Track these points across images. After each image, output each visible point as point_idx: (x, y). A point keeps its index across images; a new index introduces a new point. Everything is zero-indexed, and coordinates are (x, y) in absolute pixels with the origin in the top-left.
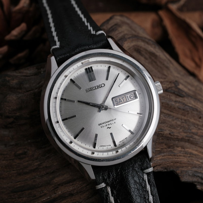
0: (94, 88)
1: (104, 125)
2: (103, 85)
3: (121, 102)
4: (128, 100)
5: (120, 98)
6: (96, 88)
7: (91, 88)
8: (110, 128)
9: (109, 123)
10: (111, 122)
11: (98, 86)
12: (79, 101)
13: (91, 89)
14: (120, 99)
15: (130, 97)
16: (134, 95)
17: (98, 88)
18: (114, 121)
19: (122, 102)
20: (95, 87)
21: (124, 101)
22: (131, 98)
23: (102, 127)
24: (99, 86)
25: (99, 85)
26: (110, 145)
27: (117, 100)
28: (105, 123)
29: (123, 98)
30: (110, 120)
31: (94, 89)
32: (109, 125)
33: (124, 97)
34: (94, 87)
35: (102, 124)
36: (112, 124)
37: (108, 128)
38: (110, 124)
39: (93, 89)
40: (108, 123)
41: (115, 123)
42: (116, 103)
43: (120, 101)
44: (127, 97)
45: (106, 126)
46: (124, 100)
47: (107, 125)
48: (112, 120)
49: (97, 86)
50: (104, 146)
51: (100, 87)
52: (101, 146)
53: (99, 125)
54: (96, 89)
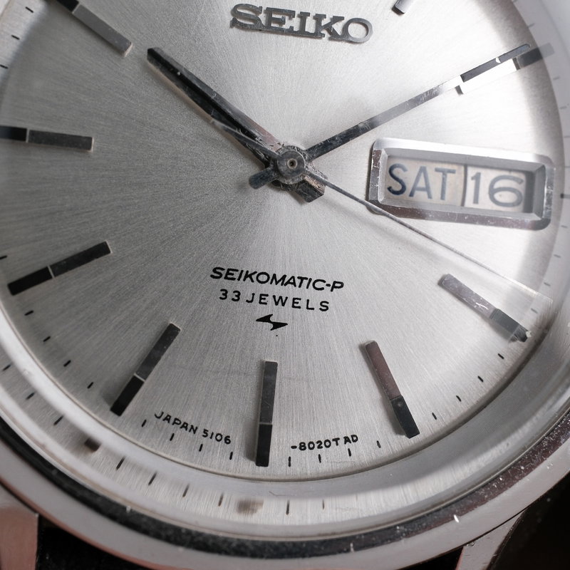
0: (295, 23)
1: (248, 288)
2: (355, 30)
3: (424, 194)
4: (476, 201)
5: (430, 168)
6: (310, 26)
7: (270, 11)
8: (277, 325)
9: (289, 292)
10: (305, 293)
11: (324, 22)
12: (154, 55)
13: (270, 20)
14: (423, 170)
15: (492, 192)
16: (521, 188)
17: (316, 35)
18: (326, 295)
19: (430, 197)
20: (303, 16)
21: (443, 197)
22: (497, 196)
23: (231, 295)
24: (328, 28)
25: (336, 19)
26: (227, 440)
27: (405, 170)
28: (263, 278)
29: (449, 175)
30: (302, 279)
31: (291, 32)
32: (280, 301)
33: (453, 172)
34: (291, 14)
35: (236, 275)
36: (302, 303)
37: (266, 319)
38: (289, 302)
39: (282, 22)
40: (278, 290)
41: (324, 307)
42: (390, 189)
43: (422, 184)
44: (477, 178)
45: (257, 298)
46: (448, 191)
47: (270, 300)
48: (314, 284)
49: (319, 18)
50: (185, 426)
51: (334, 36)
52: (168, 419)
53: (217, 273)
54: (302, 33)
